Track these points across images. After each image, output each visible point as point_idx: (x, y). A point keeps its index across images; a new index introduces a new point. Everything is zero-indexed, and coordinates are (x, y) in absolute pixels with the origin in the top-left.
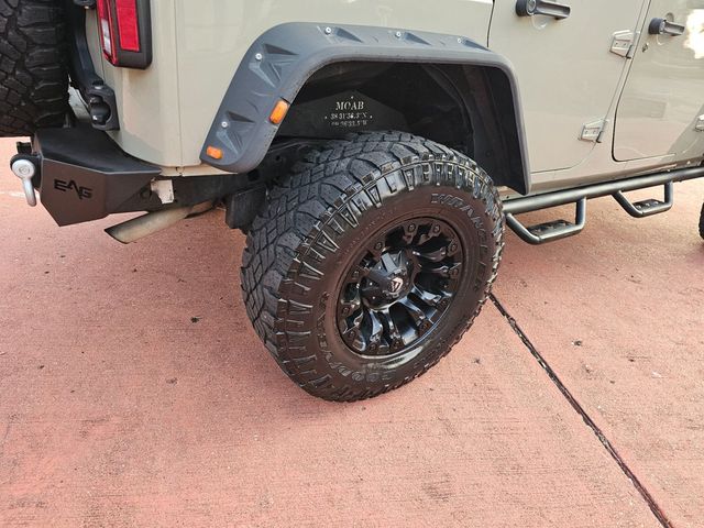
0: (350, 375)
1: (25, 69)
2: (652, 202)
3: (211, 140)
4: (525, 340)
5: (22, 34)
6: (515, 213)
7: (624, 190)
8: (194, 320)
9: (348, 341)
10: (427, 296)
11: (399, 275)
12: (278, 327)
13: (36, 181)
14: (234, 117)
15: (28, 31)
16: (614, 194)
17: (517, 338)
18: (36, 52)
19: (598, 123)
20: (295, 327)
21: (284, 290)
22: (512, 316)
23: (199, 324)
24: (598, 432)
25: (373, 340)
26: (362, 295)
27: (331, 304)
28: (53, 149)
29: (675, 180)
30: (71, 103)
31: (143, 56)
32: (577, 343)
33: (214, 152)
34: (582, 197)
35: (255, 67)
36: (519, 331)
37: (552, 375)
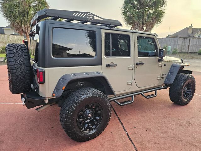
0: (81, 135)
1: (25, 83)
2: (152, 95)
3: (54, 93)
4: (124, 128)
5: (25, 79)
6: (116, 100)
7: (143, 93)
8: (52, 128)
9: (80, 128)
10: (97, 118)
11: (90, 114)
12: (65, 125)
13: (25, 102)
14: (57, 89)
15: (26, 78)
16: (141, 94)
17: (122, 127)
18: (27, 81)
19: (131, 81)
20: (68, 125)
21: (66, 117)
22: (122, 122)
23: (53, 128)
24: (134, 146)
25: (85, 127)
26: (82, 118)
27: (75, 120)
28: (29, 96)
29: (157, 90)
30: (31, 87)
31: (43, 82)
32: (135, 128)
33: (54, 95)
34: (133, 95)
35: (60, 81)
36: (123, 125)
37: (128, 135)
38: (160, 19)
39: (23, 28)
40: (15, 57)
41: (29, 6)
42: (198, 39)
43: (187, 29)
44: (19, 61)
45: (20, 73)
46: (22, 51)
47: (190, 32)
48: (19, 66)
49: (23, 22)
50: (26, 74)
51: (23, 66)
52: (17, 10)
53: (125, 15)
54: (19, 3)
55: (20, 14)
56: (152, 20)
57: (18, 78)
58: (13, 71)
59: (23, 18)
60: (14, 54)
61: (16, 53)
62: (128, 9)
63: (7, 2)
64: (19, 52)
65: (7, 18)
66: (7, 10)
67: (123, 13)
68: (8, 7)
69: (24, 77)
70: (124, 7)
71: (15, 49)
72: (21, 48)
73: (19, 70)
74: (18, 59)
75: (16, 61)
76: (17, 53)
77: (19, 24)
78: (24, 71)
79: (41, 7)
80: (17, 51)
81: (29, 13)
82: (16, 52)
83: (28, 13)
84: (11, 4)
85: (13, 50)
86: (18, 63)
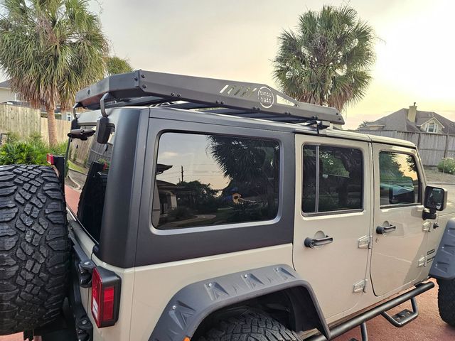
2: (406, 313)
5: (47, 292)
7: (386, 310)
15: (49, 290)
16: (382, 313)
18: (52, 298)
19: (362, 282)
34: (363, 321)
35: (172, 313)
38: (359, 89)
39: (42, 91)
40: (19, 221)
41: (62, 43)
42: (437, 137)
43: (406, 111)
44: (31, 233)
45: (30, 276)
46: (46, 195)
47: (412, 119)
48: (29, 250)
49: (42, 79)
50: (49, 278)
51: (44, 251)
52: (30, 50)
53: (282, 76)
54: (37, 35)
55: (37, 58)
56: (344, 91)
57: (22, 293)
58: (8, 269)
59: (43, 70)
60: (16, 210)
61: (23, 205)
62: (287, 64)
63: (7, 30)
64: (33, 201)
65: (5, 67)
66: (7, 48)
67: (278, 71)
68: (8, 42)
69: (43, 289)
70: (280, 60)
71: (21, 191)
72: (43, 184)
73: (29, 265)
74: (29, 227)
75: (22, 235)
76: (28, 205)
77: (33, 83)
78: (44, 267)
79: (88, 46)
80: (27, 198)
81: (60, 59)
82: (22, 201)
83: (56, 59)
84: (18, 37)
85: (13, 193)
86: (29, 240)
